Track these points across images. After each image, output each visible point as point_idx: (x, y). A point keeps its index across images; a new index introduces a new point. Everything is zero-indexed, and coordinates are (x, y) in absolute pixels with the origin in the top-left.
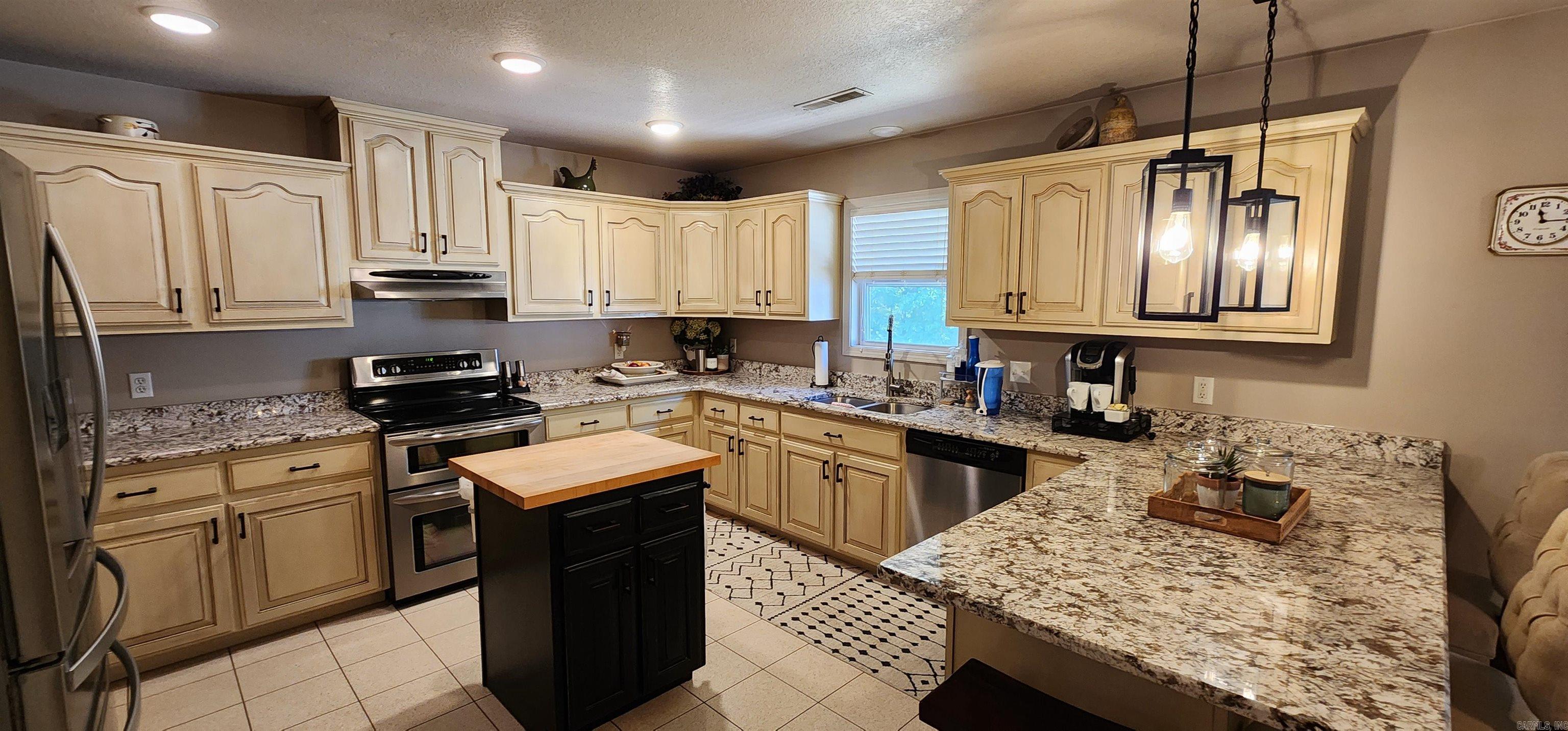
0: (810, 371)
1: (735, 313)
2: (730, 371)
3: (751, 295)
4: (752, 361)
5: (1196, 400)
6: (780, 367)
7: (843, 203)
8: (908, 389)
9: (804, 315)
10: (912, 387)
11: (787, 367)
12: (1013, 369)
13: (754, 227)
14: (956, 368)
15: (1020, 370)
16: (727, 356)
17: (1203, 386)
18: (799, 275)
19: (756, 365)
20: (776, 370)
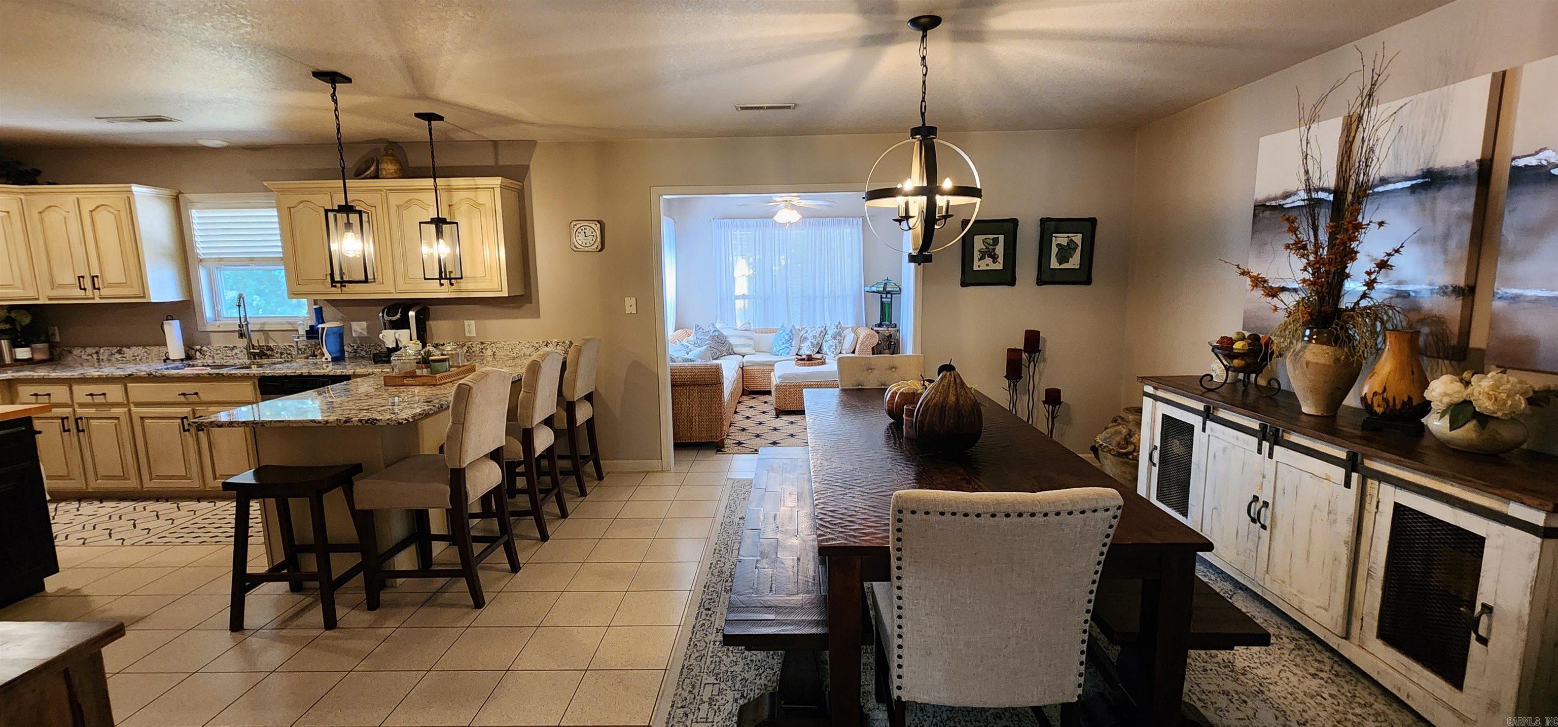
0: (163, 349)
1: (50, 299)
2: (53, 360)
3: (71, 279)
4: (84, 347)
5: (467, 335)
6: (125, 349)
7: (177, 196)
8: (269, 353)
9: (144, 297)
10: (273, 350)
11: (134, 349)
12: (353, 328)
13: (65, 214)
14: (307, 331)
15: (359, 328)
16: (46, 345)
17: (469, 326)
18: (132, 261)
19: (90, 350)
20: (120, 352)
